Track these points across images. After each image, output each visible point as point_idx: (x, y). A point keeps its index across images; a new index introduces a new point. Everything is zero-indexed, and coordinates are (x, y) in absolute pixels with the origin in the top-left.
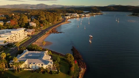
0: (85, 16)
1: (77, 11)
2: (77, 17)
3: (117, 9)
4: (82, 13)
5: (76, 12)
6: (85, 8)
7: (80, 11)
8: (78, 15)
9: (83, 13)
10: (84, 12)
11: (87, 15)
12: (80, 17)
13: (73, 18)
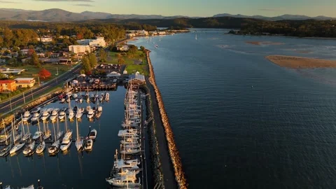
0: (158, 34)
1: (145, 26)
2: (145, 35)
3: (222, 24)
4: (154, 30)
5: (143, 29)
6: (161, 20)
7: (151, 26)
8: (146, 33)
9: (156, 30)
10: (158, 28)
11: (160, 33)
12: (150, 35)
13: (139, 36)
